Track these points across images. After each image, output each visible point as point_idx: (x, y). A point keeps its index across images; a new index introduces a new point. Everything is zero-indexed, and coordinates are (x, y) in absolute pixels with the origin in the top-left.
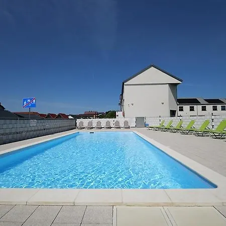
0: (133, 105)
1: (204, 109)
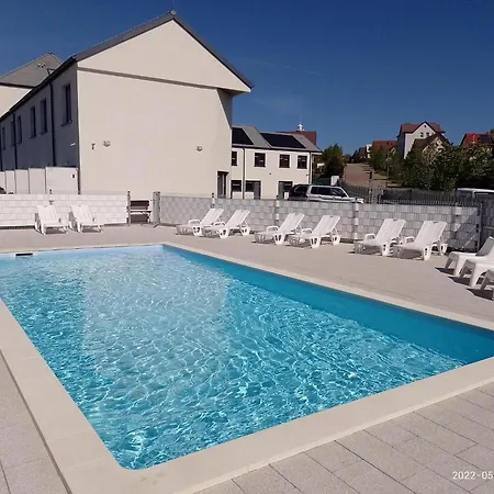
1: (260, 161)
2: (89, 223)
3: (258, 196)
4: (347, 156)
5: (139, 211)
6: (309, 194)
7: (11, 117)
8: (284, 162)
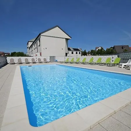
0: (46, 48)
1: (72, 53)
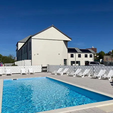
2: (32, 72)
3: (79, 65)
4: (106, 54)
5: (45, 69)
6: (89, 64)
7: (21, 49)
8: (86, 56)
